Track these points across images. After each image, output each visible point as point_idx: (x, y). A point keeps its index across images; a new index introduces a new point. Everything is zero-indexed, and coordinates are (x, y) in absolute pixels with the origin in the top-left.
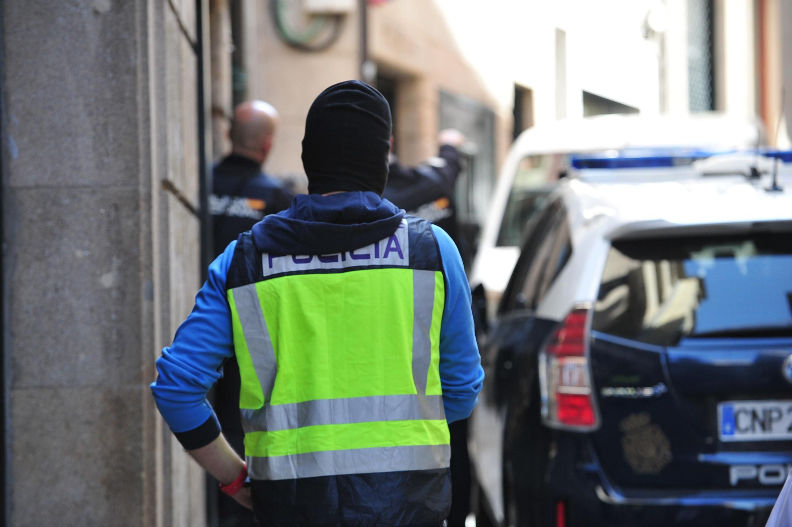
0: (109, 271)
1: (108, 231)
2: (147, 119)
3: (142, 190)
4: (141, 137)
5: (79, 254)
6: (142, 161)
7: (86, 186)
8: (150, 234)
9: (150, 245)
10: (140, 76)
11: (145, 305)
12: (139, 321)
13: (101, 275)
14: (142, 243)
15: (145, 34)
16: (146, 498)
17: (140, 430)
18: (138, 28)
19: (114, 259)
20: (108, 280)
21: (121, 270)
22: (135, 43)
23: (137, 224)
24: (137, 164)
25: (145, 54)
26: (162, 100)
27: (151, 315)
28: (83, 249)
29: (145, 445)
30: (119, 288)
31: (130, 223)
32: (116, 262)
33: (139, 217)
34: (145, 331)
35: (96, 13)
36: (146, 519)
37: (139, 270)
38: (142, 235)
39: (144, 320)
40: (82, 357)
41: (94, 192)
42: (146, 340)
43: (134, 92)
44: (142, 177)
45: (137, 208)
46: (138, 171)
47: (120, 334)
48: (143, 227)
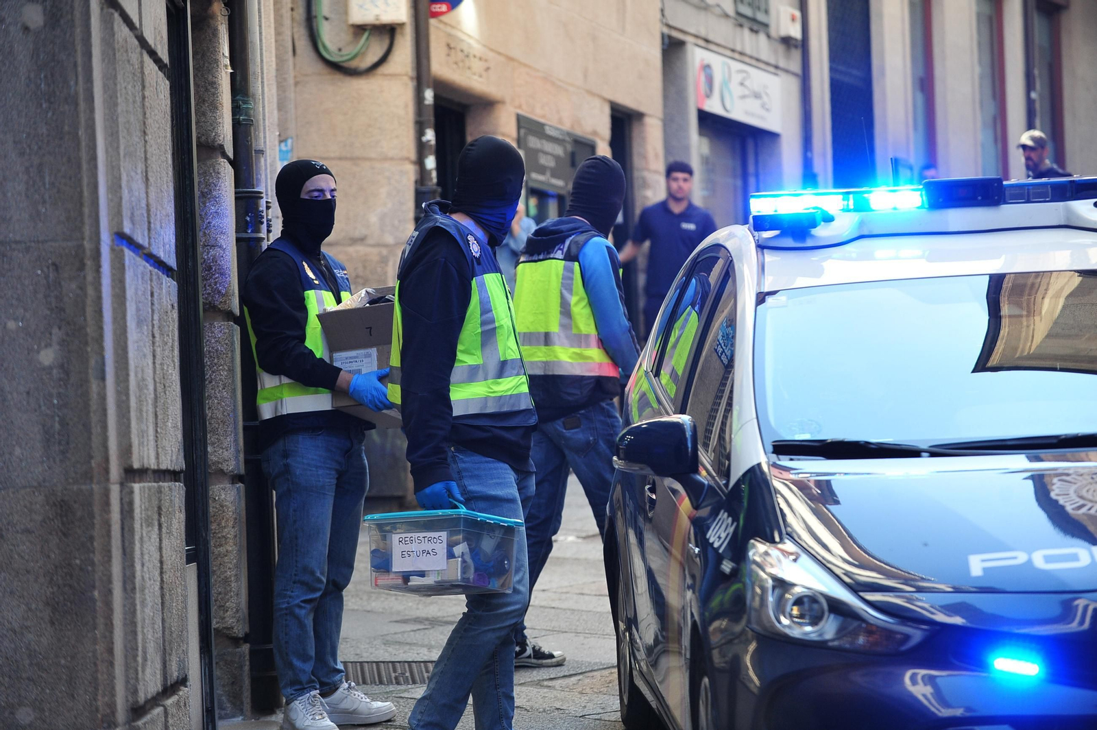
0: (48, 345)
1: (46, 297)
2: (93, 158)
3: (87, 245)
4: (85, 181)
5: (11, 325)
6: (86, 210)
7: (16, 242)
8: (99, 298)
9: (99, 312)
10: (82, 105)
11: (94, 387)
12: (87, 405)
13: (38, 352)
14: (89, 310)
15: (88, 55)
16: (101, 621)
17: (92, 538)
18: (79, 48)
19: (55, 331)
20: (47, 357)
21: (62, 343)
22: (75, 65)
23: (82, 288)
24: (81, 214)
25: (89, 79)
26: (113, 135)
27: (103, 398)
28: (16, 319)
29: (97, 558)
30: (62, 366)
31: (74, 286)
32: (57, 334)
33: (85, 277)
34: (94, 418)
35: (26, 29)
36: (100, 648)
37: (86, 343)
38: (89, 301)
39: (94, 405)
40: (18, 451)
41: (28, 250)
42: (96, 430)
43: (75, 126)
44: (87, 230)
45: (82, 267)
46: (82, 222)
47: (63, 423)
48: (90, 291)
